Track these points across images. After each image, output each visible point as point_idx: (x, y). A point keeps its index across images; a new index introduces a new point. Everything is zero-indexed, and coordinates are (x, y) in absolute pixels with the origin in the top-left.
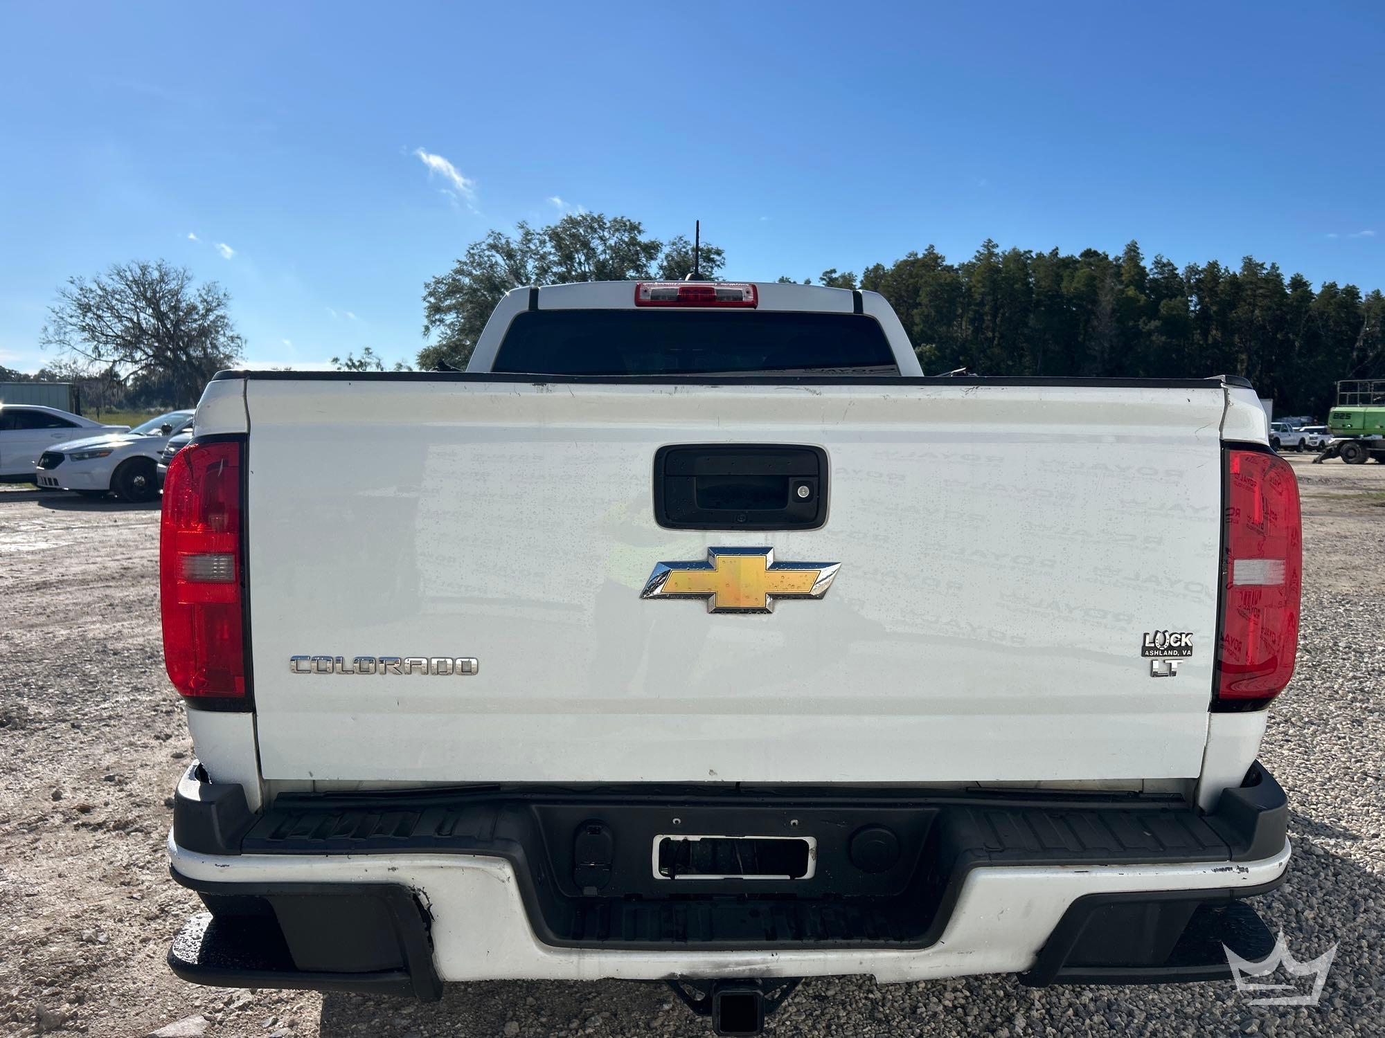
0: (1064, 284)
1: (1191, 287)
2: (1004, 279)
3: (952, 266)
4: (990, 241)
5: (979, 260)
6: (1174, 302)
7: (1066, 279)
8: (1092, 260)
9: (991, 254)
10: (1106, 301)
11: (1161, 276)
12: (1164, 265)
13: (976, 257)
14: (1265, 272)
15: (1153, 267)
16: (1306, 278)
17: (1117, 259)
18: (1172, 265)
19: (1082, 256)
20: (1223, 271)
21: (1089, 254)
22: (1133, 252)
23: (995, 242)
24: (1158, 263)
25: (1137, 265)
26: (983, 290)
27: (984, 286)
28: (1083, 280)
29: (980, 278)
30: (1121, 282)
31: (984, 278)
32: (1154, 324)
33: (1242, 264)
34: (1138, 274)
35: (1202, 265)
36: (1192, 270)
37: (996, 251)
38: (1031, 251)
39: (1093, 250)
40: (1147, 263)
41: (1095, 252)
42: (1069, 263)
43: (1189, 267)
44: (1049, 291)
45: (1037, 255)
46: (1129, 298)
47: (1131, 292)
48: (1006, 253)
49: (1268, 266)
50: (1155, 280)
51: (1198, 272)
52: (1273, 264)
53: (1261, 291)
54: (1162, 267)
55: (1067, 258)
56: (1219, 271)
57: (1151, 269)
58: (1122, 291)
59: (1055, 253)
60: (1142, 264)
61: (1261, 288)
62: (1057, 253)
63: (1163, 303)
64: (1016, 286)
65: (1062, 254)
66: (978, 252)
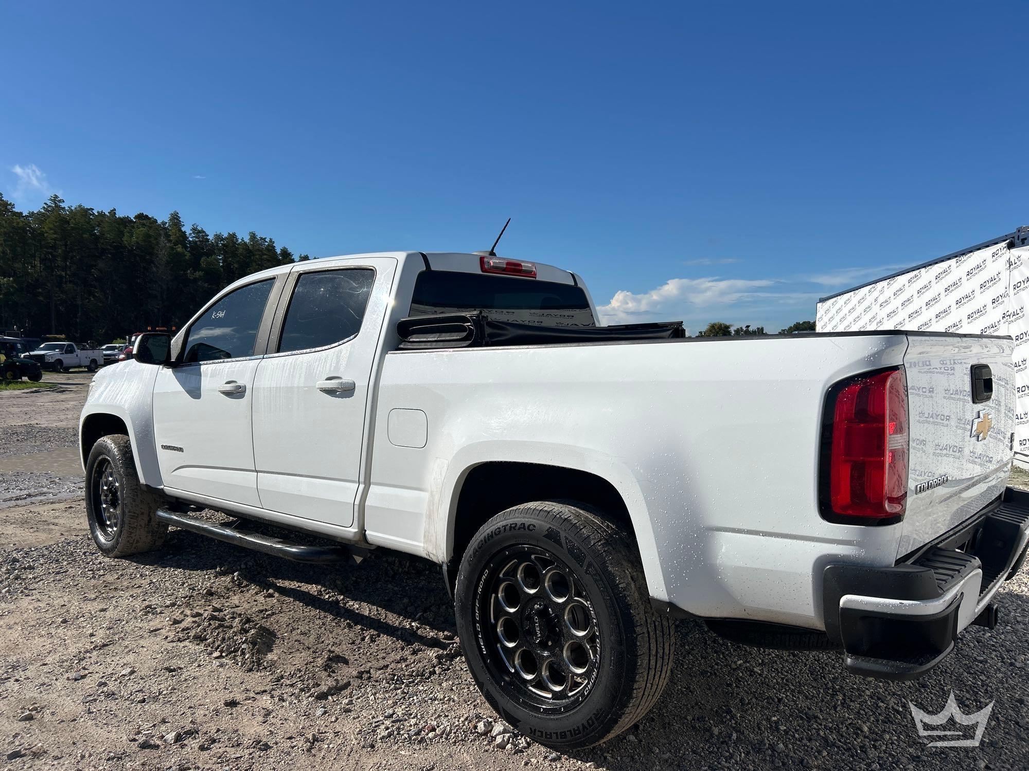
0: (125, 239)
1: (219, 250)
2: (73, 228)
3: (21, 213)
4: (56, 197)
5: (46, 210)
6: (210, 259)
7: (127, 234)
8: (145, 221)
9: (58, 207)
10: (163, 255)
11: (197, 240)
12: (199, 232)
13: (44, 207)
14: (267, 244)
15: (191, 232)
16: (290, 250)
17: (164, 223)
18: (204, 232)
19: (135, 218)
20: (240, 241)
21: (140, 216)
22: (175, 219)
23: (61, 198)
24: (194, 230)
25: (180, 230)
26: (55, 236)
27: (55, 233)
28: (141, 236)
29: (52, 226)
30: (170, 241)
31: (55, 226)
32: (198, 274)
33: (249, 237)
34: (181, 236)
35: (225, 235)
36: (218, 237)
37: (62, 205)
38: (93, 209)
39: (145, 214)
40: (187, 229)
41: (147, 216)
42: (125, 221)
43: (216, 235)
44: (113, 242)
45: (98, 212)
46: (178, 254)
47: (179, 249)
48: (73, 208)
49: (268, 240)
50: (195, 242)
51: (222, 239)
52: (270, 239)
53: (265, 257)
54: (197, 233)
55: (124, 218)
56: (237, 240)
57: (190, 234)
58: (172, 248)
59: (113, 212)
60: (183, 229)
61: (266, 254)
62: (115, 213)
63: (203, 259)
64: (85, 236)
65: (120, 214)
66: (45, 204)
